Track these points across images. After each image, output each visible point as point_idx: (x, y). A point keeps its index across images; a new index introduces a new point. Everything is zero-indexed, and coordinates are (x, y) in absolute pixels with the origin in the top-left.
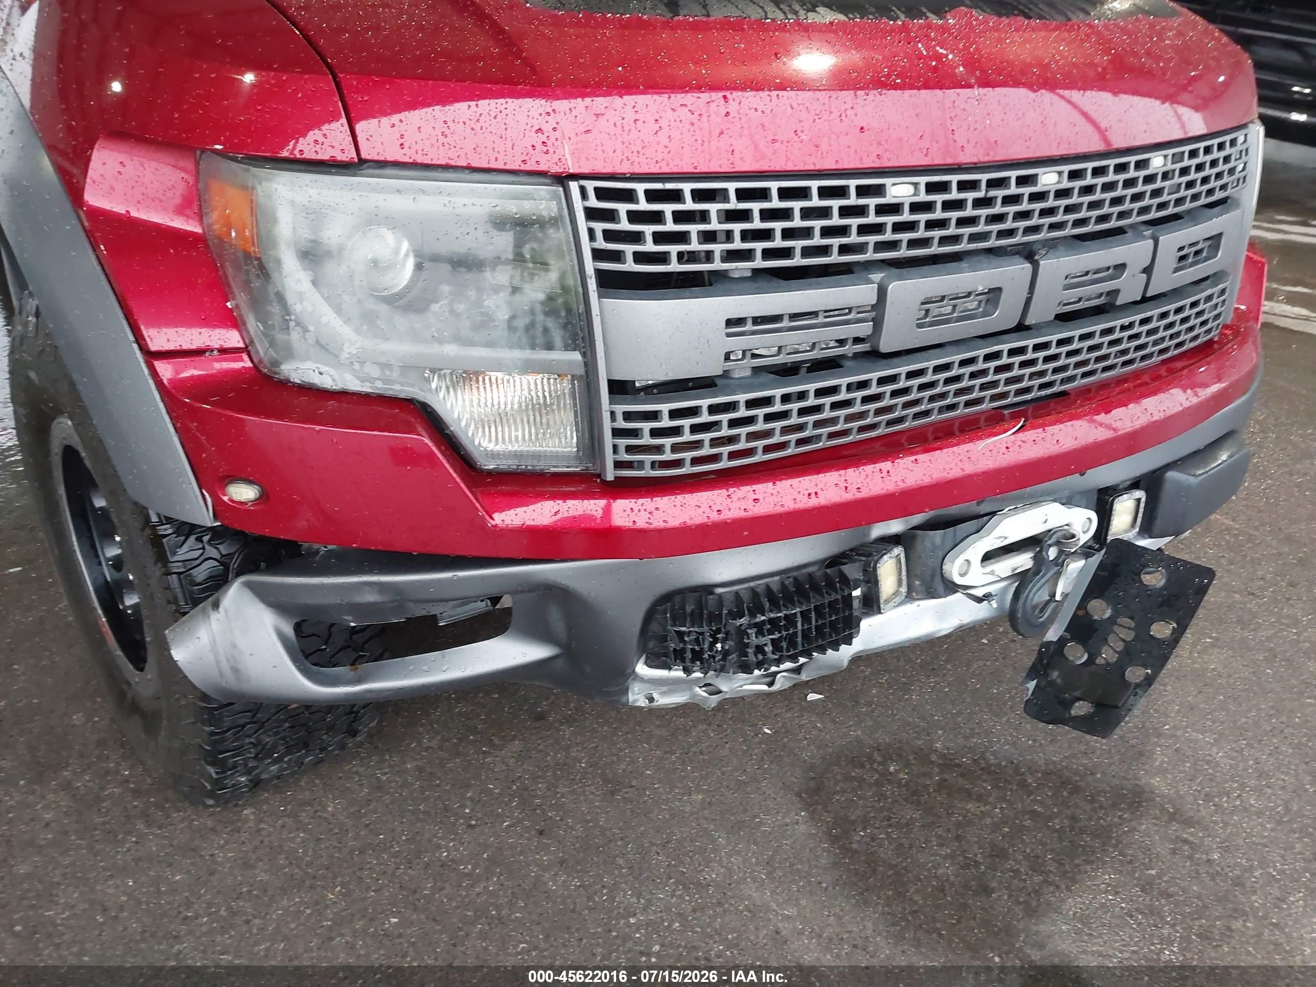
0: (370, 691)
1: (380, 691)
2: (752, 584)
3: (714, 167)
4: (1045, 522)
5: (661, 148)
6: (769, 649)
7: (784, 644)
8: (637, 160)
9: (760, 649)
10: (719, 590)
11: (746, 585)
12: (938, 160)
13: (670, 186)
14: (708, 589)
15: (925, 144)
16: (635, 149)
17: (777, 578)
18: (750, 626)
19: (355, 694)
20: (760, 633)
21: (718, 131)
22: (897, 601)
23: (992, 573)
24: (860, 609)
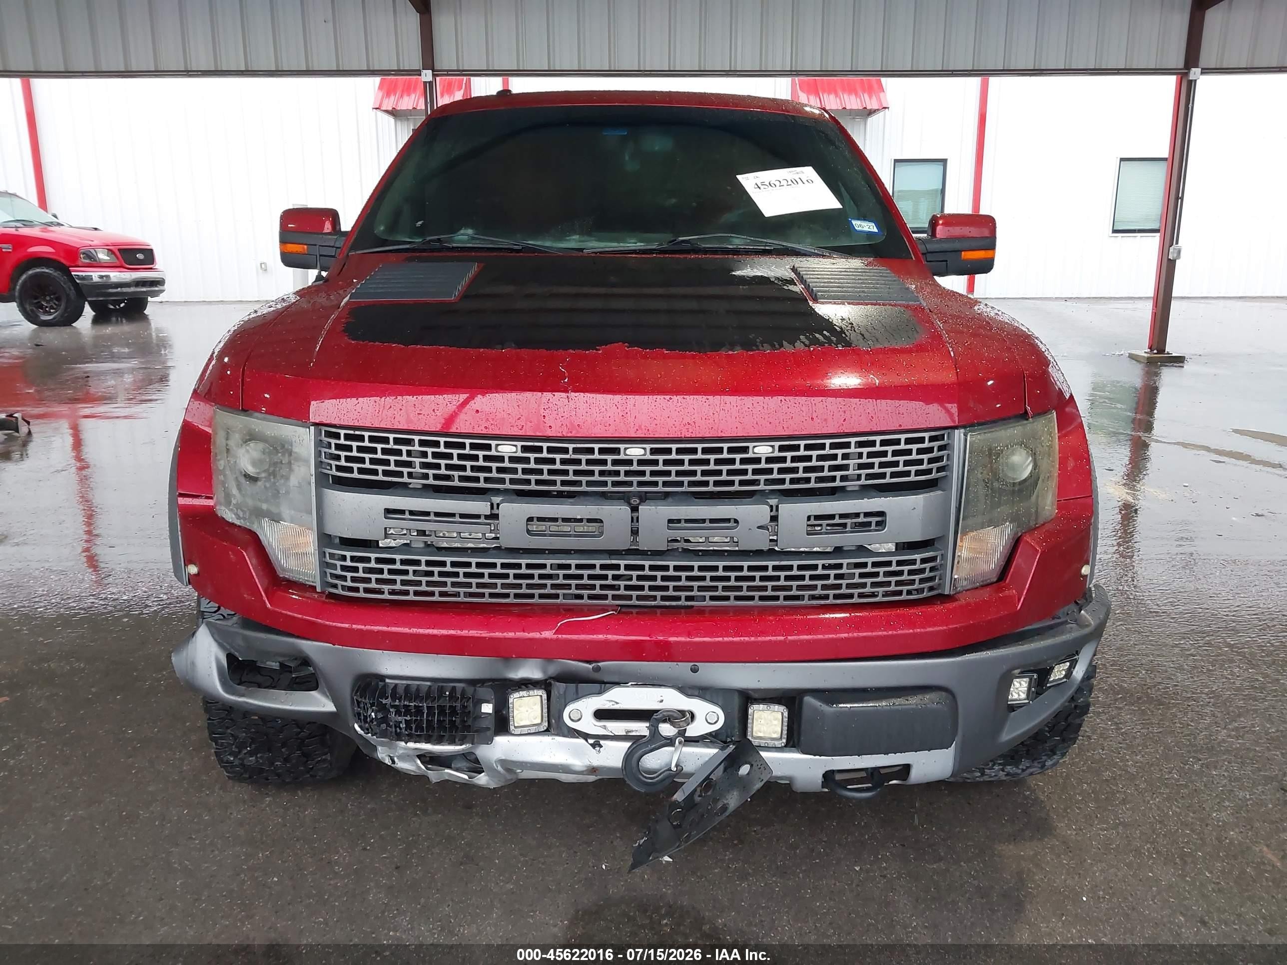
0: (247, 703)
1: (251, 704)
2: (409, 682)
3: (383, 425)
4: (662, 701)
5: (356, 413)
6: (403, 725)
7: (414, 726)
8: (342, 418)
9: (397, 724)
10: (387, 681)
11: (404, 682)
13: (357, 433)
14: (382, 678)
16: (343, 412)
17: (429, 683)
18: (392, 706)
19: (239, 702)
20: (398, 713)
21: (389, 406)
22: (533, 730)
23: (605, 727)
24: (490, 723)
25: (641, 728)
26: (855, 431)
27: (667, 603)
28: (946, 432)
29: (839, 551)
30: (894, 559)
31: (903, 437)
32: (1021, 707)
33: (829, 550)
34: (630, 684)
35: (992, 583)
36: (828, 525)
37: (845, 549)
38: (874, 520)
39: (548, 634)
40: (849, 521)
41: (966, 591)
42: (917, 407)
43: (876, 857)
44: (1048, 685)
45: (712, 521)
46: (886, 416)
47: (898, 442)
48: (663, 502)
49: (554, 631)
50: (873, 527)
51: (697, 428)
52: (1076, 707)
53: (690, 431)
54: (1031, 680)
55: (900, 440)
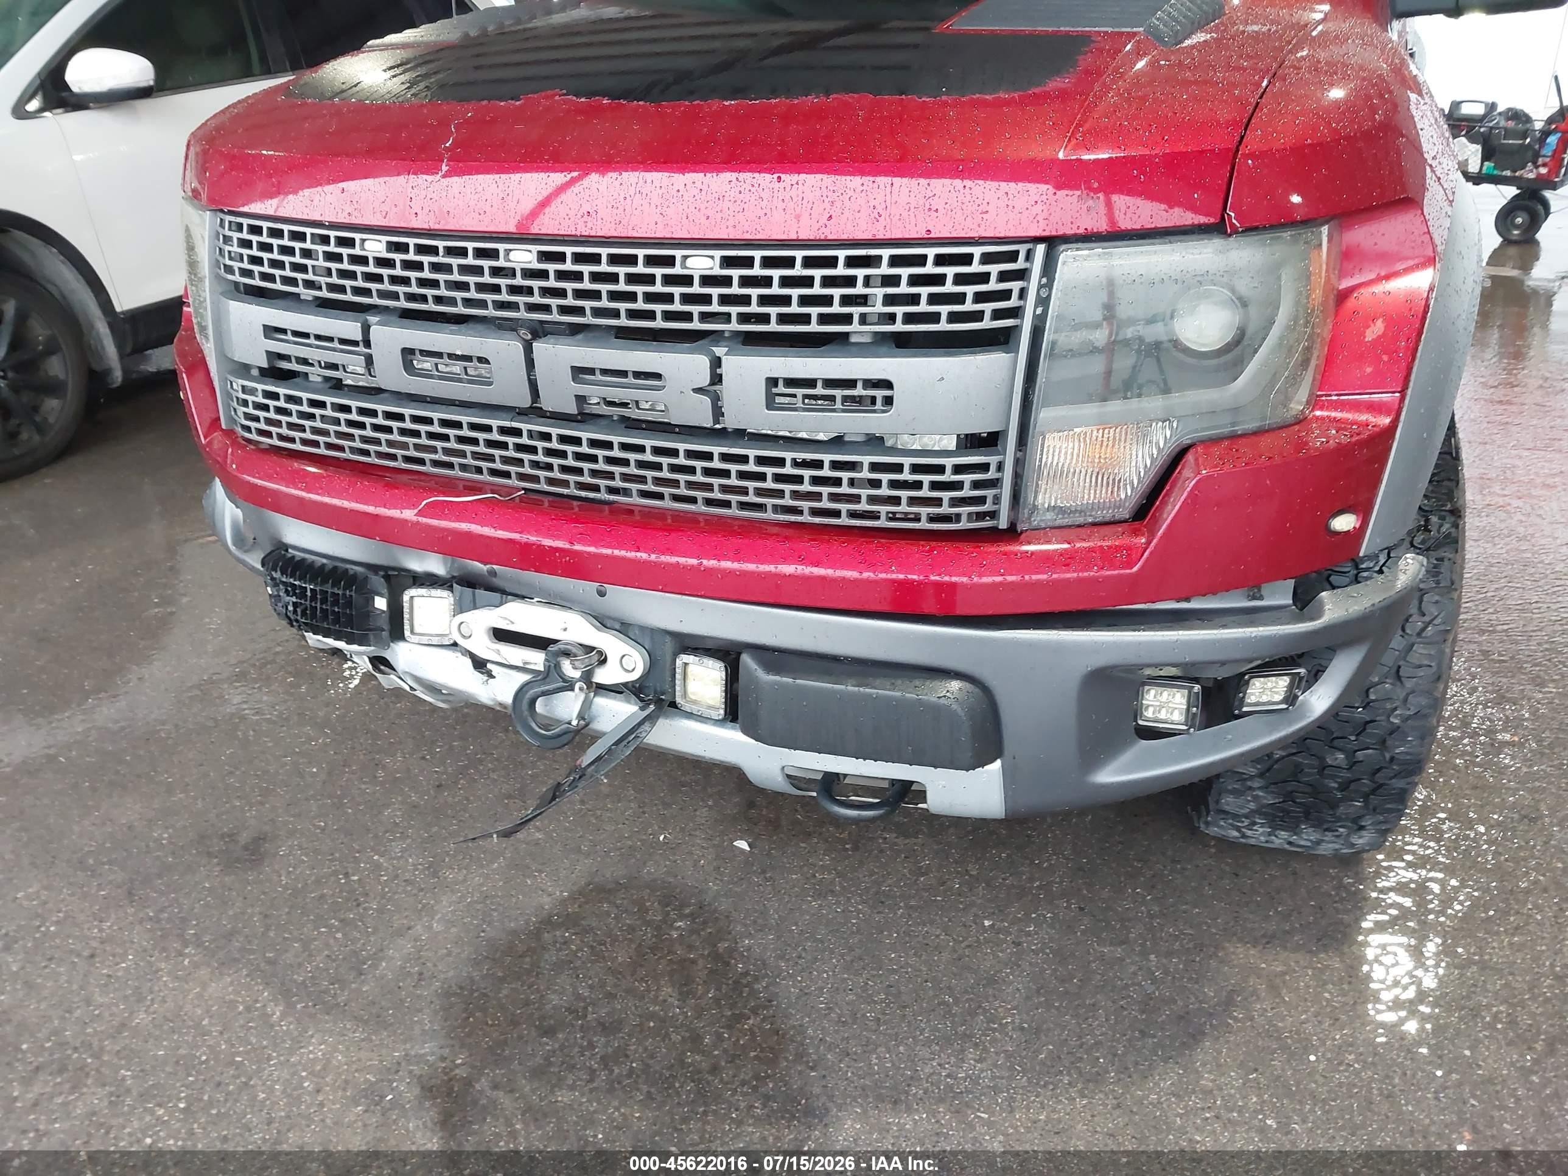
2: (307, 556)
4: (565, 630)
6: (290, 608)
7: (299, 610)
9: (286, 605)
10: (290, 551)
11: (303, 555)
12: (393, 223)
15: (385, 208)
17: (324, 561)
18: (281, 582)
20: (286, 591)
22: (435, 641)
23: (498, 652)
24: (384, 623)
25: (537, 659)
26: (845, 237)
27: (583, 494)
28: (1022, 249)
29: (838, 443)
30: (949, 462)
31: (931, 252)
32: (1175, 735)
33: (821, 437)
34: (536, 599)
35: (1125, 521)
36: (805, 396)
37: (847, 439)
38: (880, 394)
39: (409, 514)
40: (839, 393)
41: (1051, 528)
42: (966, 200)
43: (1027, 915)
44: (1245, 709)
45: (638, 375)
46: (905, 214)
47: (921, 260)
48: (569, 340)
49: (416, 511)
50: (879, 405)
51: (600, 221)
52: (1392, 759)
53: (589, 225)
54: (1190, 692)
55: (925, 257)
